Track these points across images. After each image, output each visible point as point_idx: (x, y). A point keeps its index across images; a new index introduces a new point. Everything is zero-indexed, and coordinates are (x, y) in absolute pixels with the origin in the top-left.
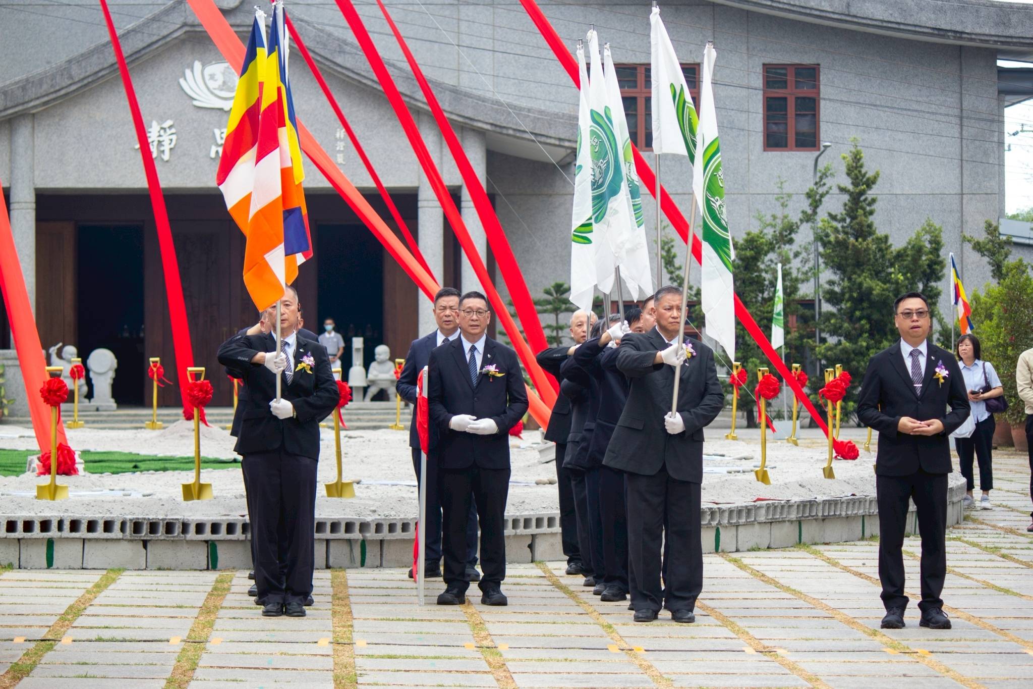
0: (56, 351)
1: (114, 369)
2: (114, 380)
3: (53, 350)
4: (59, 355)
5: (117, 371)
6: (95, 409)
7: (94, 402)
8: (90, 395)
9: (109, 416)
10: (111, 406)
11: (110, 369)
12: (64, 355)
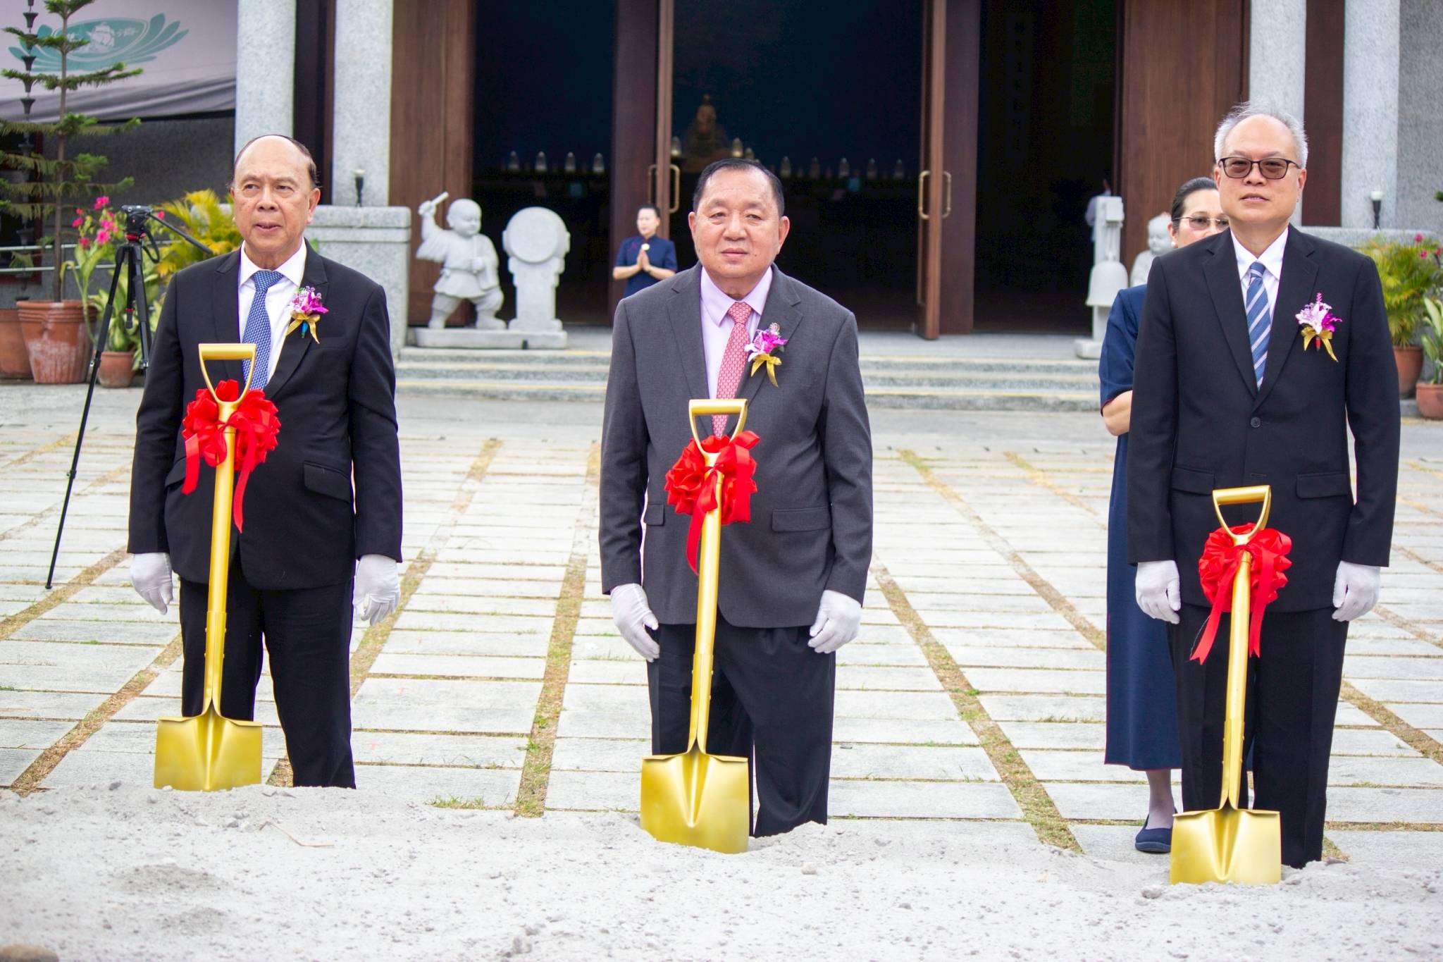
0: (433, 211)
1: (563, 254)
2: (563, 277)
3: (428, 209)
4: (442, 220)
5: (568, 258)
6: (520, 343)
7: (518, 328)
8: (508, 311)
9: (550, 361)
10: (555, 338)
11: (554, 255)
12: (451, 219)
